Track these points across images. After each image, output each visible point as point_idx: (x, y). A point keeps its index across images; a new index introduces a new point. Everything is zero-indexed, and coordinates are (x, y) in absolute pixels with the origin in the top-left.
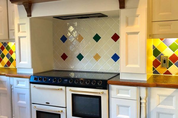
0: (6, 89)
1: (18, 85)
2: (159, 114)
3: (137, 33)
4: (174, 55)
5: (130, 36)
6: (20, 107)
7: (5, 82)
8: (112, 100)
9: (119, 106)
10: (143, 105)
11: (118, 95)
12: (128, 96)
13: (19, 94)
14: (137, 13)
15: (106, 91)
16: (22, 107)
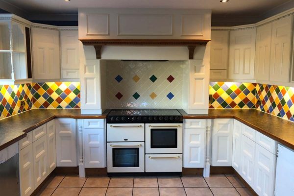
0: (70, 132)
1: (90, 126)
2: (218, 137)
3: (202, 79)
4: (216, 93)
5: (197, 81)
6: (91, 148)
7: (69, 124)
8: (186, 131)
9: (191, 135)
10: (209, 132)
11: (191, 126)
12: (199, 126)
13: (90, 135)
14: (203, 64)
15: (181, 124)
16: (93, 147)
